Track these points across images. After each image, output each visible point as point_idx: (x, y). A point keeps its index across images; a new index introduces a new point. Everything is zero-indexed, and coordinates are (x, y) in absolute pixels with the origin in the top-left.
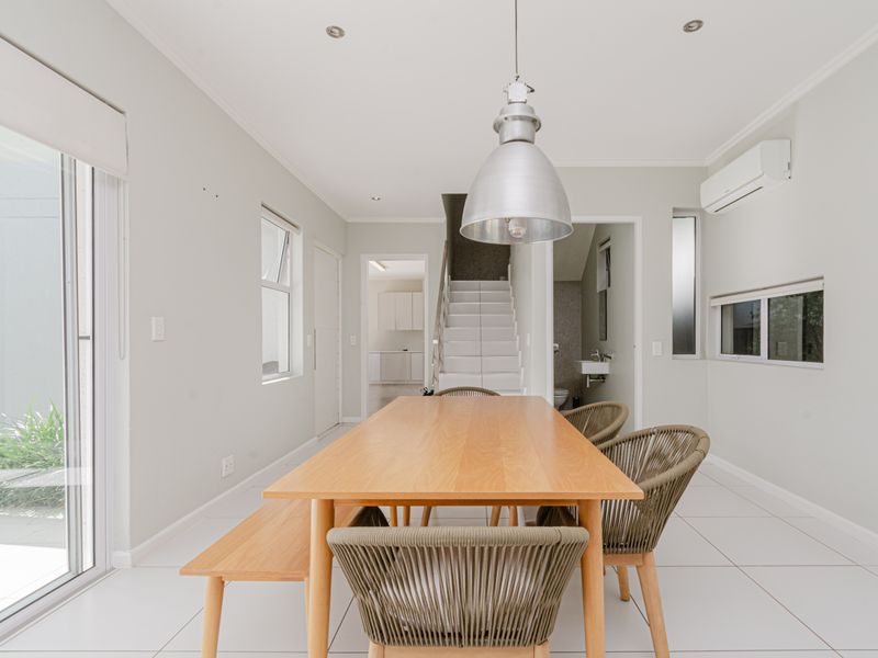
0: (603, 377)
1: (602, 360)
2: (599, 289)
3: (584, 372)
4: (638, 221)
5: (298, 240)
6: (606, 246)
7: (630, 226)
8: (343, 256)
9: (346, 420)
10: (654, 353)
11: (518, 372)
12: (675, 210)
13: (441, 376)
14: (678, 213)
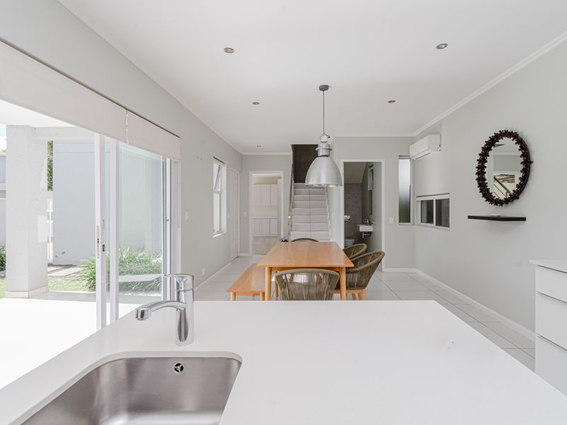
0: (370, 233)
1: (370, 225)
2: (369, 189)
3: (361, 230)
4: (383, 161)
5: (224, 169)
6: (372, 168)
7: (380, 163)
8: (240, 172)
9: (242, 255)
10: (390, 222)
11: (328, 231)
12: (400, 156)
13: (292, 233)
14: (401, 157)
